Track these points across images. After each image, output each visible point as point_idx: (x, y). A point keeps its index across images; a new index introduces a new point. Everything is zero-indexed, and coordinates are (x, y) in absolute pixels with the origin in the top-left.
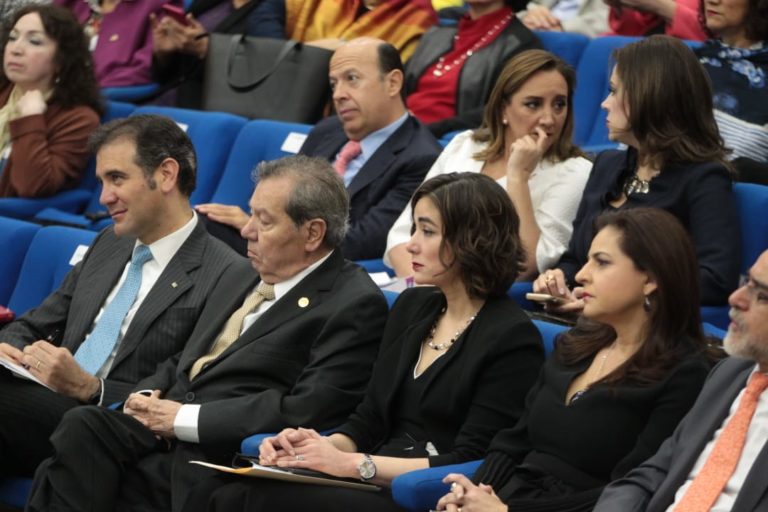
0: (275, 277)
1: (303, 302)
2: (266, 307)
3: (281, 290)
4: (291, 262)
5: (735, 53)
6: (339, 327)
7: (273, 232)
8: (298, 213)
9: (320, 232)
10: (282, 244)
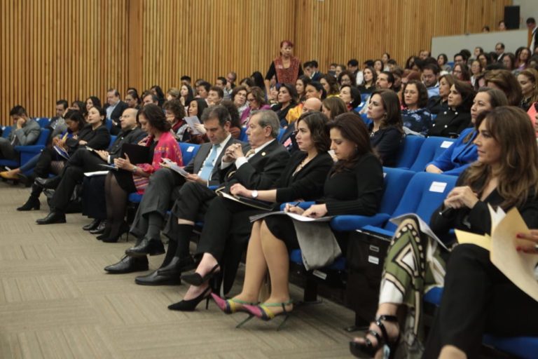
0: (256, 146)
1: (264, 154)
2: (252, 155)
3: (257, 150)
4: (260, 140)
5: (413, 112)
6: (273, 160)
7: (255, 130)
8: (262, 124)
9: (270, 130)
10: (257, 134)
